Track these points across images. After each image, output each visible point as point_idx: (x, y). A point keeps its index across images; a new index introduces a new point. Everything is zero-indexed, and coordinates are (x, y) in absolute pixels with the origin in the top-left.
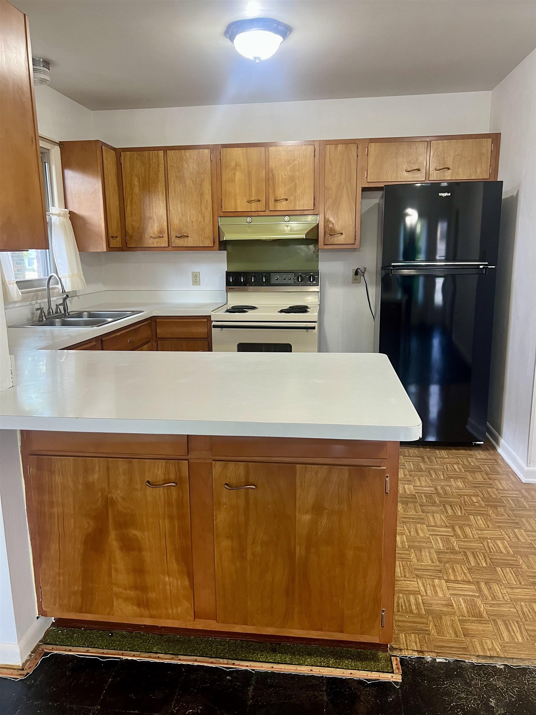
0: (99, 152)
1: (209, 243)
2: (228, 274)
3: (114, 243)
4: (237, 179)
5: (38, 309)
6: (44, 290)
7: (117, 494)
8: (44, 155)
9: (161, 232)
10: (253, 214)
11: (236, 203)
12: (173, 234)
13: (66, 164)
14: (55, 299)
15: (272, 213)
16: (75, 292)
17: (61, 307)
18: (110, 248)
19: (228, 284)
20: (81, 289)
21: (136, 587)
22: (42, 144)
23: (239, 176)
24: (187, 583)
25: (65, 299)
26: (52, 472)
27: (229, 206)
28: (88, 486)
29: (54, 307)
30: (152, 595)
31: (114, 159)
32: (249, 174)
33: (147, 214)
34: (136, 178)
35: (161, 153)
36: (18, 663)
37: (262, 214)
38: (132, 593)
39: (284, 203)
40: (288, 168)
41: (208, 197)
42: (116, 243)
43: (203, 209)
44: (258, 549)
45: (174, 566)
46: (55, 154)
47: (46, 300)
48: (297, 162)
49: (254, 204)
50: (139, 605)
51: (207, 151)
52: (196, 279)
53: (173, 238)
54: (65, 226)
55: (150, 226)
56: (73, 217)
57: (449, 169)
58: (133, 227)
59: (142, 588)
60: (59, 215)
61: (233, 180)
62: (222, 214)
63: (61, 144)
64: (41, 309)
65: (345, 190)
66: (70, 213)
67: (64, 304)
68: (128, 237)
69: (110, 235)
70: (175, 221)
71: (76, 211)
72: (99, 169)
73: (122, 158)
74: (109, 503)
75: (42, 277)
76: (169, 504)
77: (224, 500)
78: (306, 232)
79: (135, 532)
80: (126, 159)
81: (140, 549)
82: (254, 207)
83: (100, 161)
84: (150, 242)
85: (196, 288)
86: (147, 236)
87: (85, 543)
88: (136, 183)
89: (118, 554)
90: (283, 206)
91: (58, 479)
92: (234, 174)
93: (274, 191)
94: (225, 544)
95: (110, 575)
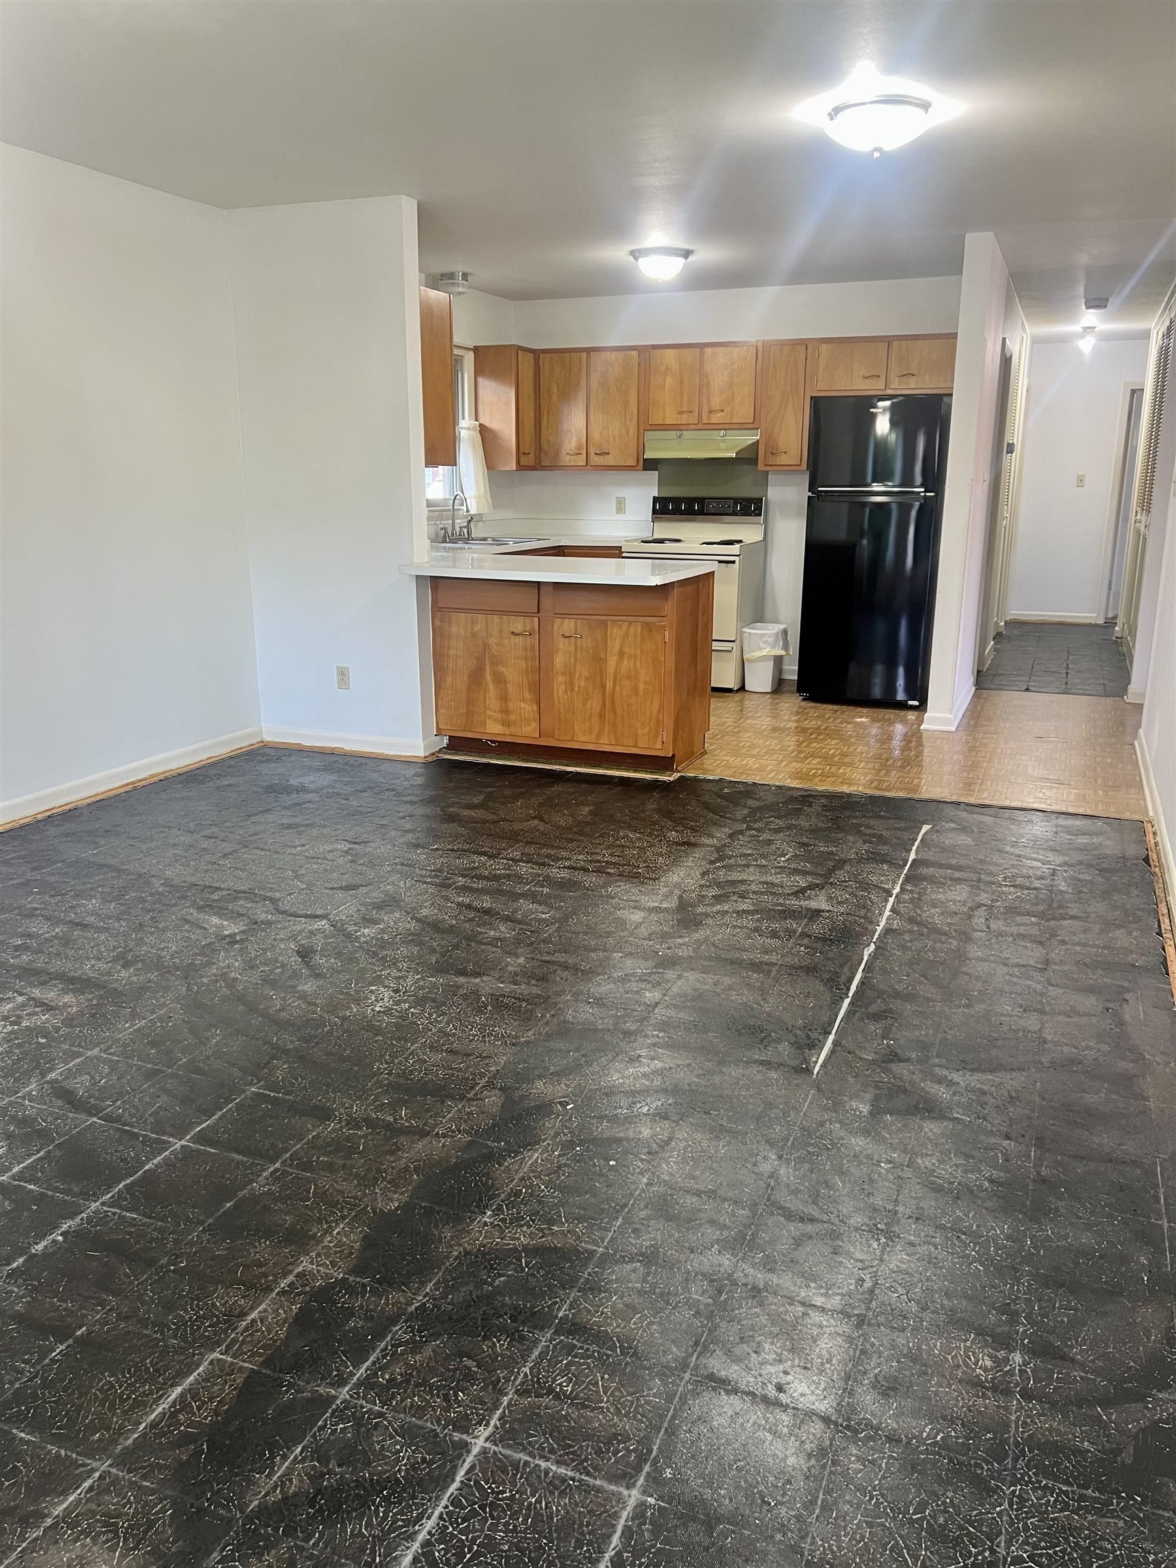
0: (514, 358)
1: (631, 462)
2: (655, 500)
3: (525, 461)
4: (667, 384)
5: (442, 529)
6: (449, 510)
7: (493, 641)
8: (458, 360)
9: (579, 448)
10: (684, 427)
11: (664, 412)
12: (592, 451)
13: (479, 371)
14: (459, 521)
15: (705, 427)
16: (480, 515)
17: (465, 530)
18: (521, 467)
19: (654, 512)
20: (486, 511)
21: (502, 711)
22: (456, 351)
23: (669, 382)
24: (535, 708)
25: (469, 522)
26: (450, 623)
27: (657, 419)
28: (474, 635)
29: (458, 529)
30: (513, 717)
31: (532, 363)
32: (681, 381)
33: (565, 426)
34: (555, 385)
35: (584, 355)
36: (421, 753)
37: (693, 427)
38: (499, 716)
39: (720, 414)
40: (726, 374)
41: (633, 407)
42: (528, 460)
43: (628, 422)
44: (582, 683)
45: (527, 695)
46: (469, 360)
47: (451, 522)
48: (736, 366)
49: (685, 416)
50: (503, 725)
51: (634, 353)
52: (620, 507)
53: (592, 455)
54: (474, 443)
55: (567, 442)
56: (484, 430)
57: (913, 375)
58: (549, 442)
59: (505, 711)
60: (468, 429)
61: (663, 387)
62: (649, 427)
63: (476, 349)
64: (445, 529)
65: (790, 402)
66: (481, 425)
67: (468, 527)
68: (542, 454)
69: (522, 451)
70: (596, 434)
71: (487, 424)
72: (513, 376)
73: (541, 361)
74: (486, 646)
75: (448, 497)
76: (525, 649)
77: (561, 647)
78: (737, 450)
79: (502, 669)
80: (545, 360)
81: (506, 683)
82: (684, 419)
83: (514, 367)
84: (566, 460)
85: (620, 516)
86: (563, 453)
87: (470, 677)
88: (555, 390)
89: (491, 686)
90: (717, 418)
91: (454, 629)
92: (664, 380)
93: (708, 401)
94: (561, 679)
95: (485, 701)
